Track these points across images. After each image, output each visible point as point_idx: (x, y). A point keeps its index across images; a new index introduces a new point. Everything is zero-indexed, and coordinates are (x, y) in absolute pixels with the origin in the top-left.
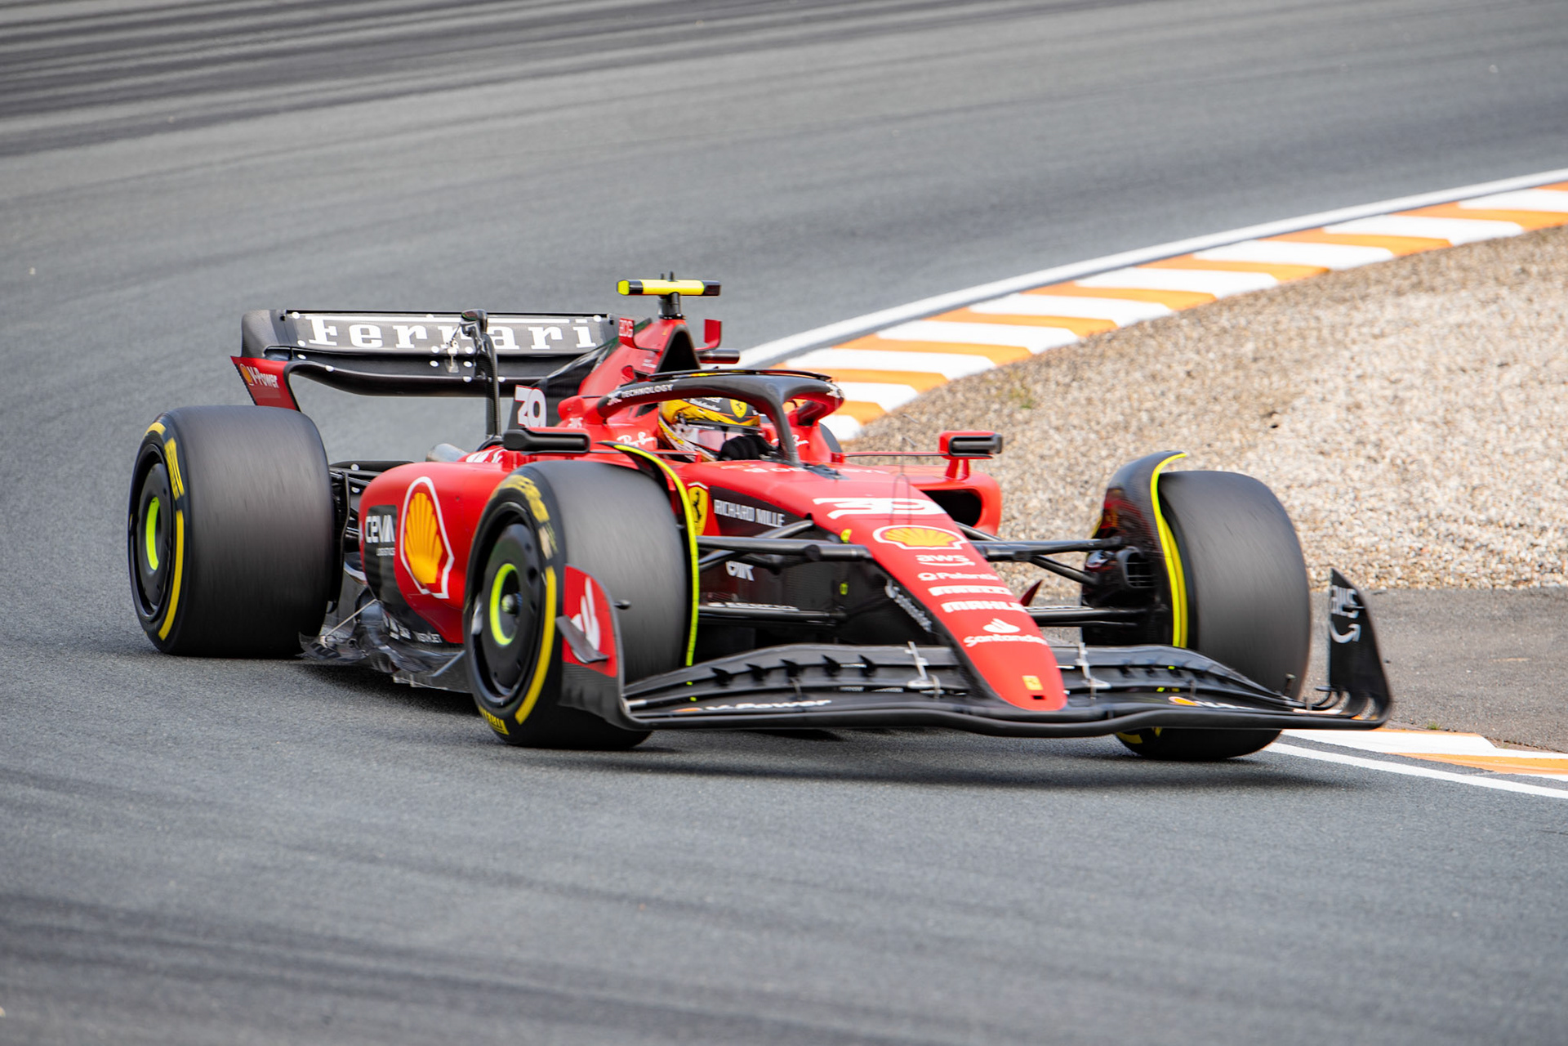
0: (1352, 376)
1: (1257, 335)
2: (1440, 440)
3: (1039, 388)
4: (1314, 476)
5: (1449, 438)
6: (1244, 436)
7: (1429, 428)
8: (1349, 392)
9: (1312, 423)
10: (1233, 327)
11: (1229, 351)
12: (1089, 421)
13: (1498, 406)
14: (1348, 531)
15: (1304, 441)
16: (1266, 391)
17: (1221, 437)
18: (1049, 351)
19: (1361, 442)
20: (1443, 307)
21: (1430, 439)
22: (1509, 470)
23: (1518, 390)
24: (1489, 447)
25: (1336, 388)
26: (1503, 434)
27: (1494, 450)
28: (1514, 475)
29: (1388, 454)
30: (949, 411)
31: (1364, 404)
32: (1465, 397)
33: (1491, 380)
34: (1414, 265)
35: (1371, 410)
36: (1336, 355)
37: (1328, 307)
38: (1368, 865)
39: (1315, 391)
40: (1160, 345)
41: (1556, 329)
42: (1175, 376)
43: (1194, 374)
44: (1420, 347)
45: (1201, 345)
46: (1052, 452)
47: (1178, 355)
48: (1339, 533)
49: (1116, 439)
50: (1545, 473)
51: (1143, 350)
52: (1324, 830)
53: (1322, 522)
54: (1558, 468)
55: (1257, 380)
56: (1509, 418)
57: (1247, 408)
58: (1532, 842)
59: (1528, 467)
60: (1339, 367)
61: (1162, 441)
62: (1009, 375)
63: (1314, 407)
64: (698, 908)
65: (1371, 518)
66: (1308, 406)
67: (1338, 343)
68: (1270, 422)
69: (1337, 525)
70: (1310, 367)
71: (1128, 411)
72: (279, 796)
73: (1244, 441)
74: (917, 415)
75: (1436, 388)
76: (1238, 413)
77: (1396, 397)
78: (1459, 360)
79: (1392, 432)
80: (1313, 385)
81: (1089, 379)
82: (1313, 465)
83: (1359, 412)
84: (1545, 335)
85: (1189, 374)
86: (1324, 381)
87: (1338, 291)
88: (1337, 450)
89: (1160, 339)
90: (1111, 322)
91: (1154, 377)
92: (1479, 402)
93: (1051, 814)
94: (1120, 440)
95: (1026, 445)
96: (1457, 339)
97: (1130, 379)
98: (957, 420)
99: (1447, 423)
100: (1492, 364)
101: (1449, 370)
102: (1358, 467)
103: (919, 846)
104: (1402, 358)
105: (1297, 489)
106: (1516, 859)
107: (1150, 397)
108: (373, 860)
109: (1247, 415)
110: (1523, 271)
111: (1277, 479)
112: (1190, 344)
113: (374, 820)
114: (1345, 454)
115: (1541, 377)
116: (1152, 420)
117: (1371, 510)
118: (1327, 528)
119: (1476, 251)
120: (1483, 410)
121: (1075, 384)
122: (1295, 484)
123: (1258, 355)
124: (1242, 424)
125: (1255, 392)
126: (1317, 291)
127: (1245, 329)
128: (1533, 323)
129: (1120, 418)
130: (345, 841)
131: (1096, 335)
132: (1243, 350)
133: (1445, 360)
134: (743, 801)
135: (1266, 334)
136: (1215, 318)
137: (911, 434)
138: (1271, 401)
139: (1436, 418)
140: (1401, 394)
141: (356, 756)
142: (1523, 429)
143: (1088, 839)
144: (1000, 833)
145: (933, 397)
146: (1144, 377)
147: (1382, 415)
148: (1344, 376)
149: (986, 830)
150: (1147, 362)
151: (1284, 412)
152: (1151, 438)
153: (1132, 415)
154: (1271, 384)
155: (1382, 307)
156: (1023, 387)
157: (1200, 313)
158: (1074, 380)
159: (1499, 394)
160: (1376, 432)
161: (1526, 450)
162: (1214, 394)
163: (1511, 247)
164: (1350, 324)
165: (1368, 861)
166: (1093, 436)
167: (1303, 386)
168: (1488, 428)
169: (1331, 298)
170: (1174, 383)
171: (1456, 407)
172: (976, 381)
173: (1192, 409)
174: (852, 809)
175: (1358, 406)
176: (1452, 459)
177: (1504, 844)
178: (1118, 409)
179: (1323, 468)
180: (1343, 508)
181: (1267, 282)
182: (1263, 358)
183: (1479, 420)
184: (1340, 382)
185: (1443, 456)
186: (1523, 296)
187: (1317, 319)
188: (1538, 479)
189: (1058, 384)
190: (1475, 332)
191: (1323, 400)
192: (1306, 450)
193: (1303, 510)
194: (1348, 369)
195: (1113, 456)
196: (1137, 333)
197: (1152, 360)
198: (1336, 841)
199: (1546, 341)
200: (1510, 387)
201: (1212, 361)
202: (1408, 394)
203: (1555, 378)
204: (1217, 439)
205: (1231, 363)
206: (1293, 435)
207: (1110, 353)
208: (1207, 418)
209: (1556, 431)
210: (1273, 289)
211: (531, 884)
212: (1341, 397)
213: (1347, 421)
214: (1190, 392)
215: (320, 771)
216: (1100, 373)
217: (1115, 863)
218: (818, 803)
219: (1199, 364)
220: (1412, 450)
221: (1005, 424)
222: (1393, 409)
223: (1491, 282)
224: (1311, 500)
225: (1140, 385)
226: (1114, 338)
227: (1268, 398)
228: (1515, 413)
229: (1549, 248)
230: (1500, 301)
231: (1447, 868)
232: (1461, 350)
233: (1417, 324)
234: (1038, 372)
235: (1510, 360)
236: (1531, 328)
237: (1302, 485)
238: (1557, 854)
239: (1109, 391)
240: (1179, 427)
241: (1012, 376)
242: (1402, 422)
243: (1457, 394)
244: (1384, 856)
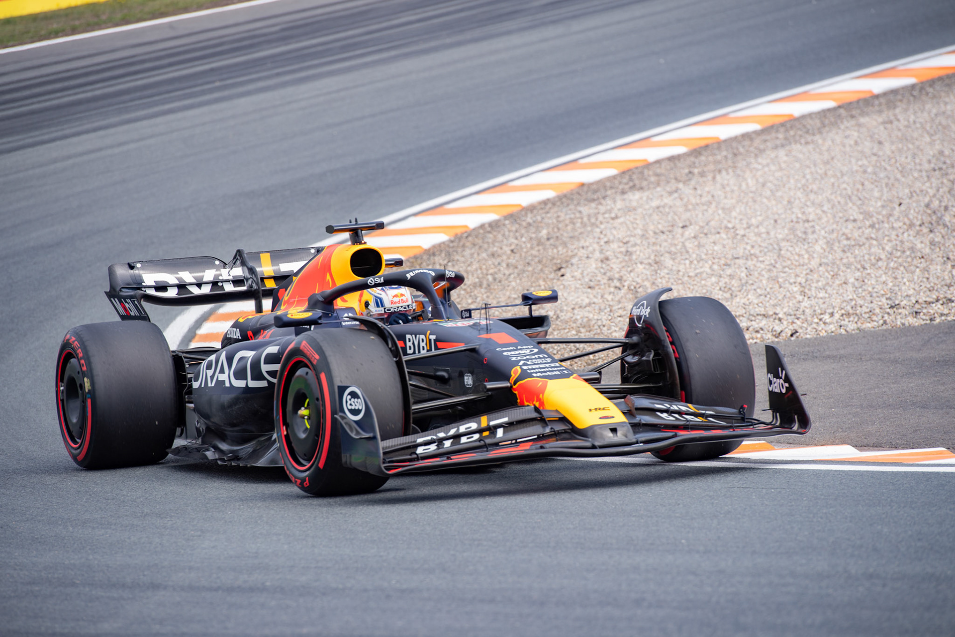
0: (602, 243)
1: (548, 225)
2: (654, 273)
4: (587, 301)
5: (659, 272)
6: (546, 283)
7: (647, 267)
8: (601, 251)
9: (583, 271)
10: (534, 222)
11: (533, 236)
13: (683, 250)
14: (608, 330)
15: (579, 282)
16: (556, 256)
17: (534, 285)
18: (434, 247)
19: (610, 279)
20: (648, 198)
21: (648, 273)
22: (693, 285)
23: (694, 240)
24: (681, 273)
25: (594, 250)
26: (688, 266)
27: (684, 275)
28: (696, 288)
29: (626, 284)
31: (610, 257)
32: (665, 247)
33: (678, 236)
34: (630, 176)
35: (614, 260)
36: (592, 231)
37: (585, 205)
38: (634, 519)
39: (582, 253)
40: (495, 236)
41: (711, 203)
42: (505, 253)
43: (515, 251)
44: (638, 222)
45: (517, 234)
47: (505, 242)
48: (603, 331)
49: (476, 292)
50: (713, 285)
51: (486, 240)
52: (608, 501)
53: (593, 326)
54: (719, 281)
55: (550, 250)
56: (690, 256)
57: (546, 267)
58: (722, 494)
59: (703, 282)
60: (594, 238)
61: (502, 290)
62: (413, 263)
63: (583, 262)
64: (263, 589)
65: (620, 321)
66: (580, 262)
67: (593, 225)
68: (560, 273)
69: (601, 327)
70: (578, 240)
71: (481, 276)
72: (16, 554)
73: (546, 286)
75: (649, 244)
76: (541, 270)
77: (627, 251)
78: (660, 226)
79: (627, 271)
80: (581, 249)
81: (458, 260)
82: (585, 295)
83: (608, 262)
84: (705, 207)
85: (512, 251)
86: (587, 247)
87: (590, 195)
88: (597, 285)
89: (495, 233)
90: (466, 226)
91: (493, 255)
92: (673, 249)
93: (457, 510)
94: (478, 293)
96: (658, 215)
97: (480, 258)
99: (656, 263)
100: (678, 227)
101: (655, 233)
102: (610, 293)
103: (385, 538)
104: (628, 229)
105: (578, 309)
106: (714, 505)
107: (492, 266)
108: (73, 584)
109: (546, 271)
110: (690, 172)
111: (566, 305)
112: (512, 234)
113: (72, 562)
114: (603, 287)
115: (705, 231)
116: (495, 279)
117: (620, 317)
118: (596, 329)
119: (663, 165)
120: (675, 253)
121: (450, 264)
122: (577, 307)
123: (550, 236)
124: (544, 276)
125: (550, 258)
126: (578, 196)
127: (541, 222)
128: (698, 202)
129: (477, 280)
130: (56, 576)
131: (459, 235)
132: (541, 235)
133: (652, 227)
134: (283, 524)
135: (553, 223)
136: (524, 218)
138: (559, 261)
139: (650, 261)
140: (630, 249)
141: (60, 525)
142: (698, 262)
143: (478, 523)
144: (429, 524)
146: (488, 255)
147: (621, 262)
148: (598, 243)
149: (421, 524)
150: (489, 247)
151: (567, 267)
152: (495, 289)
153: (483, 278)
154: (558, 252)
155: (615, 202)
157: (515, 216)
158: (449, 262)
159: (683, 243)
160: (618, 272)
161: (701, 273)
162: (527, 261)
163: (682, 160)
164: (598, 213)
165: (634, 516)
167: (576, 251)
168: (679, 263)
169: (586, 200)
170: (505, 257)
171: (661, 254)
173: (516, 271)
174: (345, 521)
175: (607, 259)
176: (661, 283)
177: (707, 498)
178: (475, 275)
179: (591, 296)
180: (604, 317)
181: (550, 194)
182: (552, 238)
183: (674, 259)
184: (596, 246)
185: (656, 282)
186: (691, 187)
187: (580, 212)
188: (709, 289)
190: (667, 210)
191: (588, 257)
192: (581, 287)
193: (582, 321)
194: (599, 238)
195: (475, 302)
196: (481, 231)
197: (491, 245)
198: (615, 507)
199: (706, 210)
200: (689, 239)
201: (524, 242)
202: (634, 249)
203: (713, 231)
204: (532, 286)
205: (535, 243)
206: (573, 279)
207: (468, 244)
208: (525, 275)
209: (716, 260)
210: (554, 198)
211: (165, 588)
212: (597, 255)
213: (602, 268)
214: (514, 261)
215: (39, 536)
216: (463, 256)
217: (494, 535)
218: (326, 520)
219: (517, 245)
220: (639, 280)
222: (627, 258)
223: (673, 181)
224: (586, 314)
225: (486, 260)
226: (469, 235)
227: (557, 260)
228: (693, 253)
229: (703, 158)
230: (679, 192)
231: (677, 515)
232: (660, 221)
233: (635, 209)
234: (429, 259)
235: (688, 224)
236: (697, 204)
237: (581, 307)
238: (736, 500)
239: (469, 265)
240: (510, 282)
241: (415, 263)
242: (632, 265)
243: (660, 246)
244: (642, 512)
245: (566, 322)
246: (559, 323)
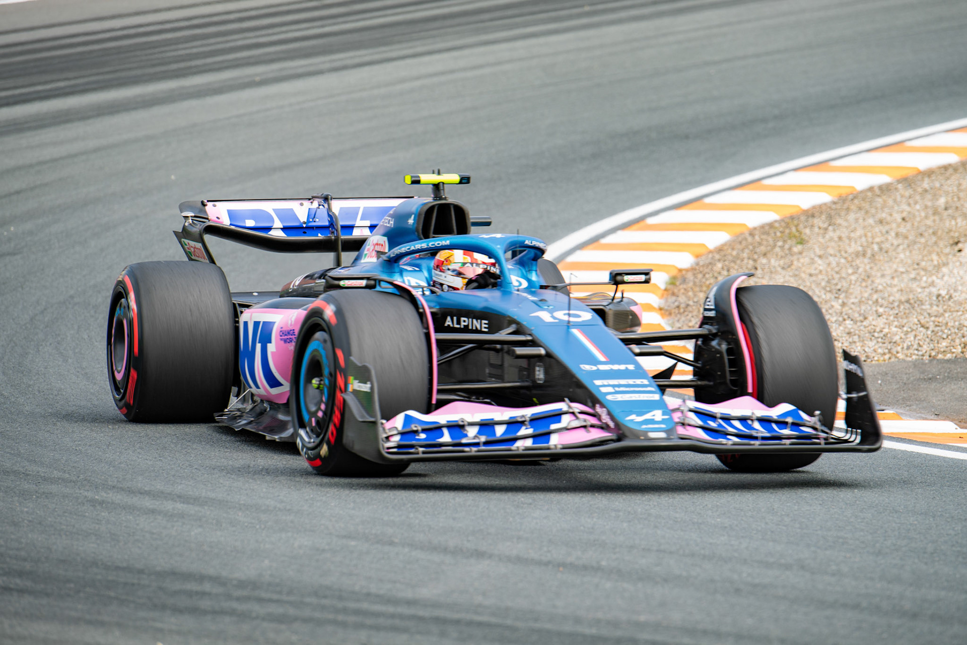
1: (947, 193)
3: (807, 231)
6: (940, 258)
10: (931, 188)
11: (929, 204)
12: (840, 251)
16: (954, 228)
17: (925, 259)
18: (814, 207)
30: (751, 247)
40: (885, 201)
42: (895, 221)
43: (907, 219)
45: (911, 200)
46: (817, 272)
47: (896, 208)
49: (857, 262)
51: (874, 205)
55: (947, 222)
57: (942, 240)
61: (887, 262)
62: (788, 223)
64: (596, 569)
71: (865, 244)
73: (940, 261)
74: (730, 251)
76: (936, 243)
81: (840, 225)
85: (903, 219)
89: (885, 197)
90: (853, 187)
91: (881, 222)
94: (860, 264)
95: (800, 268)
97: (866, 223)
98: (756, 253)
107: (879, 234)
108: (392, 543)
109: (941, 244)
112: (904, 200)
113: (392, 518)
116: (881, 249)
121: (831, 228)
123: (948, 206)
124: (939, 250)
125: (946, 230)
127: (939, 189)
130: (373, 532)
131: (844, 196)
132: (938, 203)
135: (953, 191)
136: (919, 183)
137: (727, 263)
138: (957, 234)
145: (740, 239)
146: (875, 222)
150: (877, 212)
151: (966, 241)
152: (880, 261)
153: (868, 246)
154: (957, 224)
156: (798, 231)
157: (910, 180)
158: (830, 225)
162: (920, 231)
166: (843, 261)
170: (894, 225)
172: (767, 228)
173: (906, 241)
178: (859, 243)
181: (952, 159)
182: (951, 208)
189: (820, 228)
195: (856, 274)
196: (869, 194)
197: (880, 211)
201: (918, 210)
204: (923, 261)
205: (931, 212)
207: (853, 207)
208: (916, 247)
210: (957, 163)
211: (490, 556)
214: (904, 231)
216: (846, 220)
219: (910, 212)
221: (787, 255)
225: (872, 227)
226: (855, 197)
227: (955, 232)
234: (807, 221)
239: (852, 231)
240: (898, 254)
241: (790, 224)
245: (961, 304)
246: (952, 305)
